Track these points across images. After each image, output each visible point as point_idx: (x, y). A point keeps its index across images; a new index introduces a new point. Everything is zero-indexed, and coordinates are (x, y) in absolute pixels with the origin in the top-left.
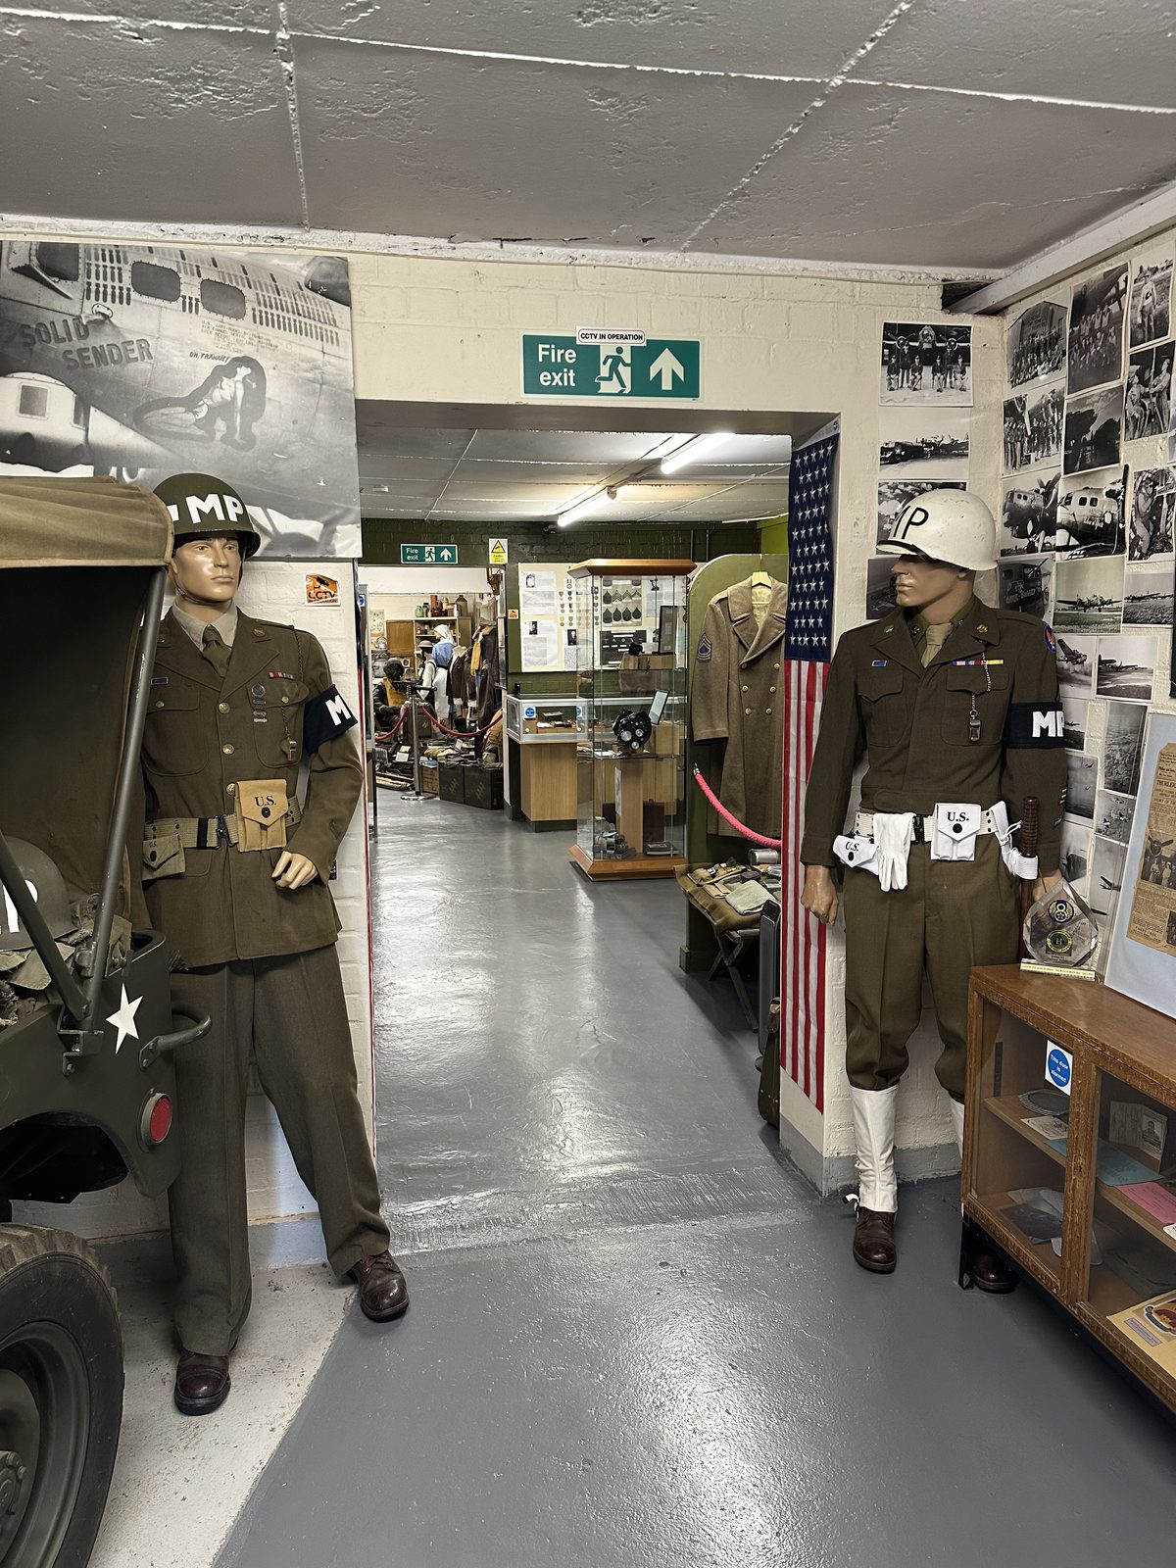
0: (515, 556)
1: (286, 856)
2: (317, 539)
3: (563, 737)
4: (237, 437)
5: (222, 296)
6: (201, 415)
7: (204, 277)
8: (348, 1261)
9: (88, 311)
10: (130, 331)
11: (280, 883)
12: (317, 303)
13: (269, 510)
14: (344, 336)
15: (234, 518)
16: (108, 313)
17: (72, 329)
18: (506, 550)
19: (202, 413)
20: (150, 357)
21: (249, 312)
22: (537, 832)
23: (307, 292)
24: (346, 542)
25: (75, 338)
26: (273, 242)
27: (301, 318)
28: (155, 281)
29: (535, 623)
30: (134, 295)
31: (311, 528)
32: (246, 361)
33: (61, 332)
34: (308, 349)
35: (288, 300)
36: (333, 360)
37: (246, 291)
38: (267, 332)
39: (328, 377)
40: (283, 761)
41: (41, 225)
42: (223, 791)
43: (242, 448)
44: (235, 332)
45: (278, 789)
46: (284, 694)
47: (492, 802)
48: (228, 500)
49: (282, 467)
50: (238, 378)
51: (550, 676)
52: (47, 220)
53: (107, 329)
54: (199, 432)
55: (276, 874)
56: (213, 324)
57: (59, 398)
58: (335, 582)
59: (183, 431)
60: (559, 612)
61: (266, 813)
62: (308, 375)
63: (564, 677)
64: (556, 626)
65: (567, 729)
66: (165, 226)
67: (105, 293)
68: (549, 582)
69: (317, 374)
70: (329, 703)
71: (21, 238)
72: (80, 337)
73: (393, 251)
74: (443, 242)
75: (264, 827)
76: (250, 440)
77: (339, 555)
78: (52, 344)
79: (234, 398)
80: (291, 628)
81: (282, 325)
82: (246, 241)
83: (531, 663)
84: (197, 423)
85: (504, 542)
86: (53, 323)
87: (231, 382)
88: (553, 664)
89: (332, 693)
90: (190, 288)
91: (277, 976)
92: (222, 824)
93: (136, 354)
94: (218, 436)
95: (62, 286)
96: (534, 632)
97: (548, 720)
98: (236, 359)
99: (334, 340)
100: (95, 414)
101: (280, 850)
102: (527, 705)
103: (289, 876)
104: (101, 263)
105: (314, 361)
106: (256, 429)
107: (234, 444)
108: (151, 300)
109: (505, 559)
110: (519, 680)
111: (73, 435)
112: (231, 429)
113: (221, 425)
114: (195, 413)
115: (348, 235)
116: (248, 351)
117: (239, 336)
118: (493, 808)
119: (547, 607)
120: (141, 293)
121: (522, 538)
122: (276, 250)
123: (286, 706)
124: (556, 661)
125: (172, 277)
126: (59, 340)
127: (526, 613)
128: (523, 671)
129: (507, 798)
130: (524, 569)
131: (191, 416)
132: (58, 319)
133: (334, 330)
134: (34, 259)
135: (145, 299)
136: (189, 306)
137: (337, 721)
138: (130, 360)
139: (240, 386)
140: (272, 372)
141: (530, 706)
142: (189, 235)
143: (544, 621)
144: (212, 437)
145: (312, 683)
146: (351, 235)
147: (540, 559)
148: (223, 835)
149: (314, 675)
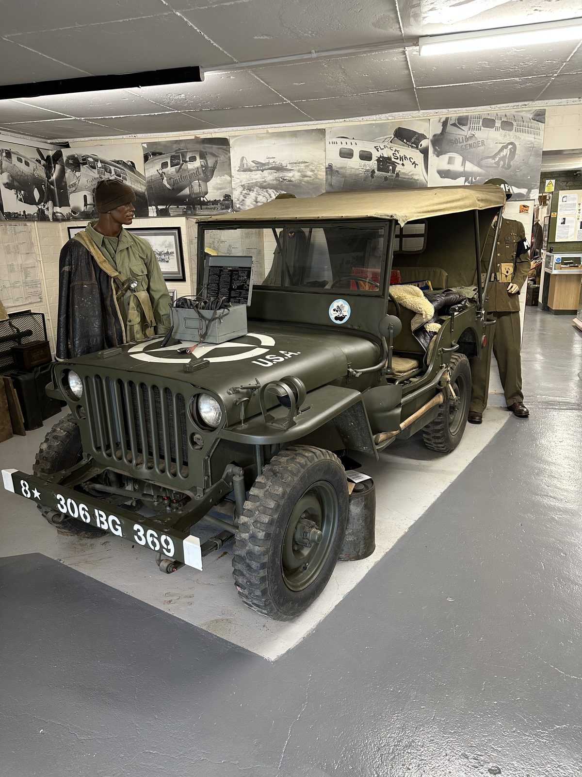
0: (558, 188)
1: (511, 284)
2: (525, 194)
3: (573, 271)
4: (506, 166)
5: (507, 125)
6: (496, 160)
7: (502, 120)
8: (511, 403)
9: (469, 134)
10: (479, 138)
11: (510, 291)
12: (535, 124)
13: (512, 187)
14: (542, 133)
15: (507, 190)
16: (474, 134)
17: (464, 139)
18: (554, 185)
19: (497, 160)
20: (484, 145)
21: (514, 129)
22: (555, 315)
23: (532, 120)
24: (534, 195)
25: (464, 142)
26: (523, 106)
27: (530, 129)
28: (489, 123)
29: (564, 219)
30: (482, 128)
31: (524, 191)
32: (512, 143)
33: (461, 141)
34: (530, 138)
35: (526, 124)
36: (538, 140)
37: (514, 123)
38: (518, 134)
39: (535, 146)
40: (512, 258)
41: (458, 111)
42: (497, 266)
43: (507, 169)
44: (509, 135)
45: (510, 266)
46: (514, 240)
47: (532, 302)
48: (506, 185)
49: (518, 173)
50: (509, 148)
51: (568, 244)
52: (460, 109)
53: (474, 138)
54: (495, 165)
55: (508, 289)
56: (503, 133)
57: (458, 159)
58: (528, 207)
59: (491, 165)
60: (577, 213)
61: (507, 272)
62: (530, 146)
63: (576, 244)
64: (575, 220)
65: (576, 268)
66: (492, 106)
67: (474, 128)
68: (574, 199)
69: (532, 145)
70: (524, 242)
71: (453, 115)
72: (466, 141)
73: (560, 104)
74: (577, 99)
75: (506, 276)
76: (509, 166)
77: (531, 198)
78: (458, 144)
79: (506, 154)
80: (516, 221)
81: (523, 131)
82: (515, 107)
83: (561, 238)
84: (495, 163)
85: (553, 181)
86: (459, 138)
87: (506, 150)
88: (571, 238)
89: (525, 240)
90: (498, 124)
91: (504, 318)
92: (495, 275)
93: (481, 144)
94: (501, 166)
95: (463, 128)
96: (564, 223)
97: (566, 264)
98: (508, 143)
99: (539, 134)
100: (468, 163)
101: (509, 283)
102: (557, 257)
103: (512, 289)
104: (474, 120)
105: (531, 141)
106: (511, 163)
107: (505, 168)
108: (487, 129)
109: (553, 189)
110: (552, 246)
111: (461, 169)
112: (504, 164)
113: (502, 163)
114: (495, 160)
115: (546, 101)
116: (512, 140)
117: (509, 136)
118: (532, 305)
119: (572, 211)
120: (484, 127)
121: (562, 179)
122: (524, 109)
123: (514, 243)
124: (573, 237)
125: (494, 121)
126: (460, 143)
127: (561, 214)
128: (556, 241)
129: (540, 300)
130: (562, 193)
131: (493, 161)
132: (461, 137)
133: (539, 131)
134: (457, 121)
135: (485, 128)
136: (497, 129)
137: (526, 248)
138: (479, 146)
139: (509, 151)
140: (518, 146)
141: (559, 257)
142: (499, 108)
143: (568, 218)
144: (499, 167)
145: (521, 237)
146: (547, 101)
147: (571, 188)
148: (495, 278)
149: (521, 234)
